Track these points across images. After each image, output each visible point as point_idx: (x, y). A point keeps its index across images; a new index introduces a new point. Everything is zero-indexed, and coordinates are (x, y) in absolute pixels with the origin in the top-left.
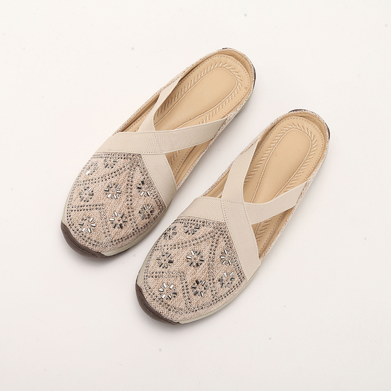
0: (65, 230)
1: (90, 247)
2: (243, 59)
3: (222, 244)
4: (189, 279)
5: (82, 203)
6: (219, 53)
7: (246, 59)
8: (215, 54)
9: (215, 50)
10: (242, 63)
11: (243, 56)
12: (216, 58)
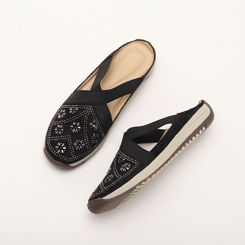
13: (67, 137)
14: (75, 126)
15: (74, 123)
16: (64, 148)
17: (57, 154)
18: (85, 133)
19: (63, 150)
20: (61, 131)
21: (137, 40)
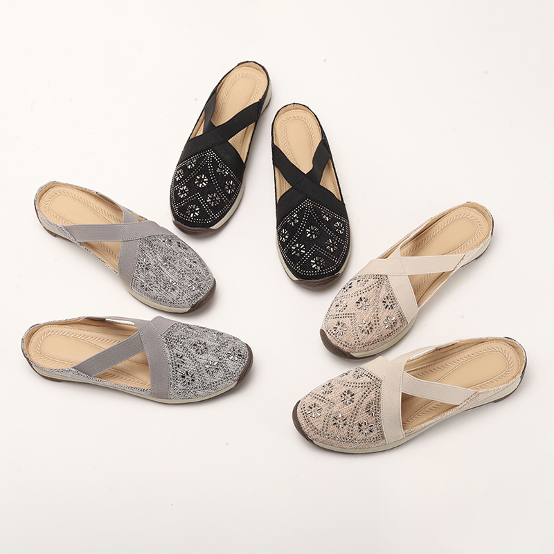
0: (323, 334)
1: (341, 347)
2: (484, 211)
3: (372, 395)
4: (335, 409)
5: (337, 313)
6: (464, 206)
7: (486, 210)
8: (460, 206)
9: (461, 204)
10: (483, 214)
11: (483, 208)
12: (461, 210)
13: (195, 196)
14: (201, 181)
15: (198, 177)
16: (197, 209)
17: (191, 219)
18: (216, 184)
19: (197, 211)
20: (186, 193)
21: (239, 65)
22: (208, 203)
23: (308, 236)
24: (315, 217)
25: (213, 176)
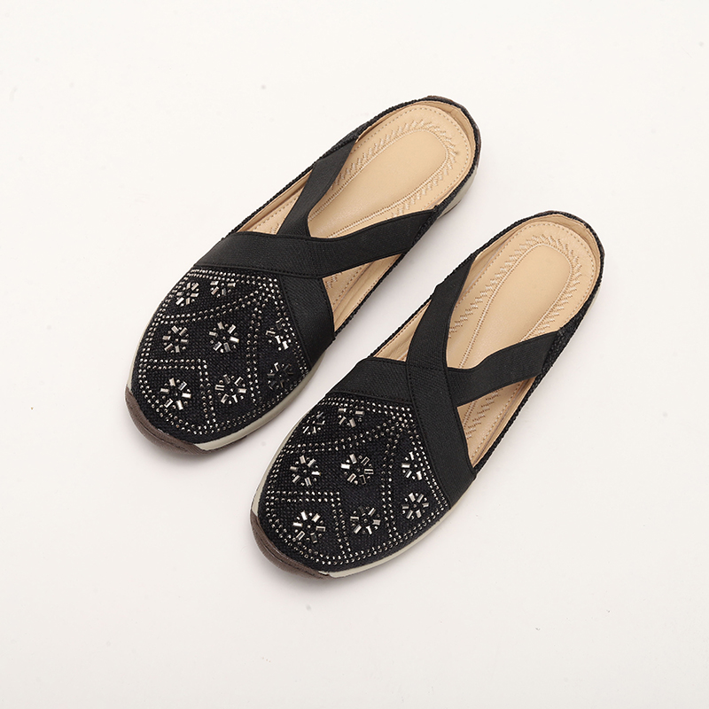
13: (196, 364)
14: (222, 334)
15: (220, 325)
16: (185, 395)
17: (162, 410)
18: (251, 359)
19: (183, 400)
20: (181, 345)
21: (429, 99)
22: (214, 392)
23: (344, 466)
24: (390, 450)
25: (252, 339)
